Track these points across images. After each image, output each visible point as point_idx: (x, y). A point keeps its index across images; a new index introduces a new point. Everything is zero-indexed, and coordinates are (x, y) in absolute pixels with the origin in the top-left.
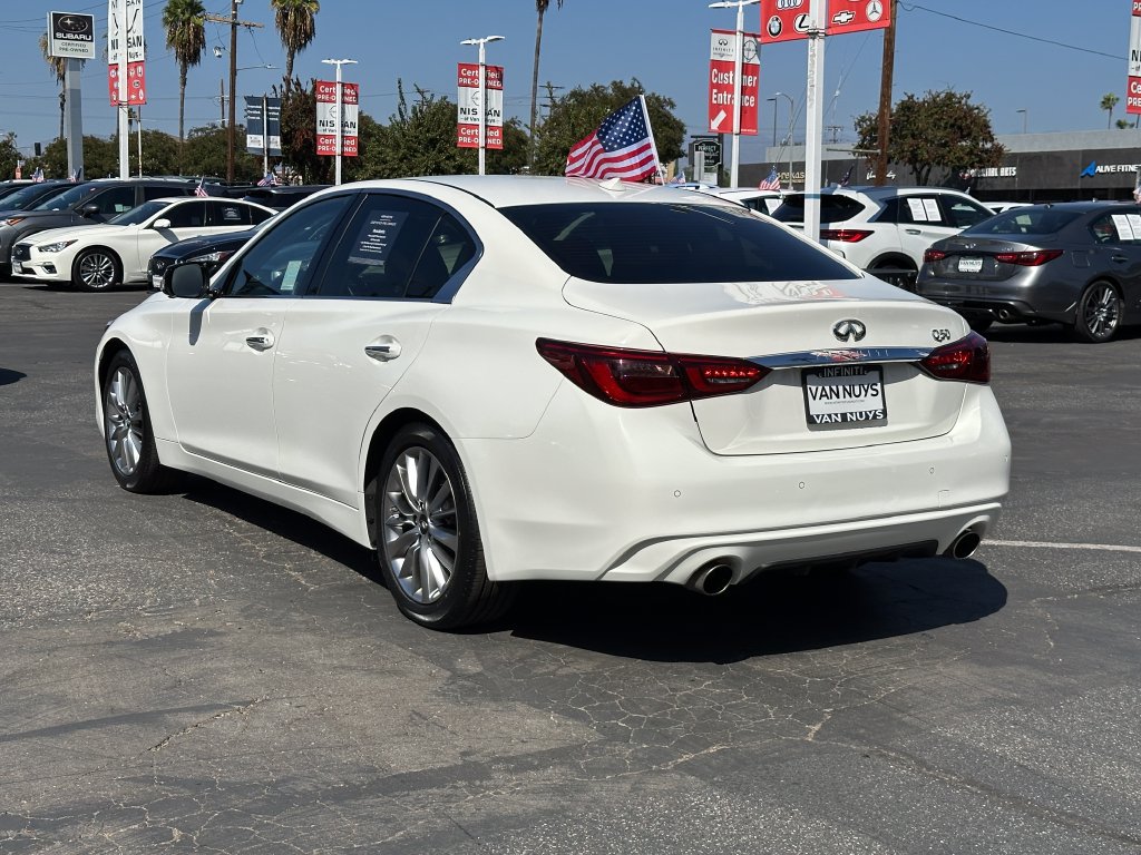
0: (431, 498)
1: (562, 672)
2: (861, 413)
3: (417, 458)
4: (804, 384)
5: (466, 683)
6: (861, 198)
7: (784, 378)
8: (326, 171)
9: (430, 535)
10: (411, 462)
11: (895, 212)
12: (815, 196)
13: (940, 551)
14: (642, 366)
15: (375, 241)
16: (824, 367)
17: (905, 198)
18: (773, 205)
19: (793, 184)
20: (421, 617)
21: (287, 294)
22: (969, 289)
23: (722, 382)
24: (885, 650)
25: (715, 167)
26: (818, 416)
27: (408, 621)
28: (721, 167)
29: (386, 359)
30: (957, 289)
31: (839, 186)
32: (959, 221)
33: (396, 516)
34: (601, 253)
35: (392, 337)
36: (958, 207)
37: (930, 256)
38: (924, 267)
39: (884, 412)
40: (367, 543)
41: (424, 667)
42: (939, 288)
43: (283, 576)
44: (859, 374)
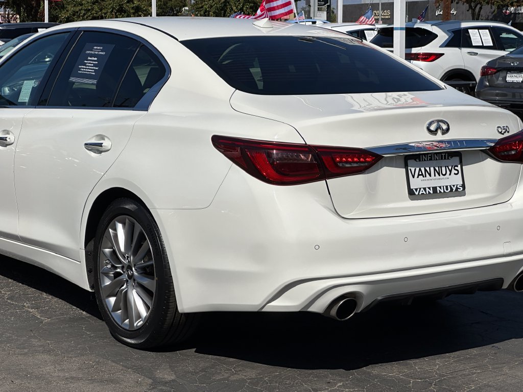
0: (135, 253)
1: (233, 378)
2: (447, 187)
3: (124, 224)
4: (406, 166)
5: (164, 388)
6: (435, 30)
7: (391, 163)
8: (37, 12)
9: (134, 280)
10: (120, 227)
11: (460, 39)
12: (401, 29)
13: (505, 286)
14: (290, 154)
15: (90, 66)
16: (420, 154)
17: (466, 30)
18: (371, 35)
19: (382, 19)
20: (129, 340)
21: (23, 105)
22: (514, 95)
23: (348, 165)
24: (467, 358)
25: (325, 7)
26: (416, 190)
27: (120, 344)
28: (329, 7)
29: (100, 152)
30: (505, 95)
31: (419, 21)
32: (505, 46)
33: (109, 266)
34: (252, 70)
35: (104, 136)
36: (504, 35)
37: (485, 71)
38: (481, 80)
39: (463, 186)
40: (87, 287)
41: (132, 377)
42: (492, 95)
43: (24, 312)
44: (445, 159)
